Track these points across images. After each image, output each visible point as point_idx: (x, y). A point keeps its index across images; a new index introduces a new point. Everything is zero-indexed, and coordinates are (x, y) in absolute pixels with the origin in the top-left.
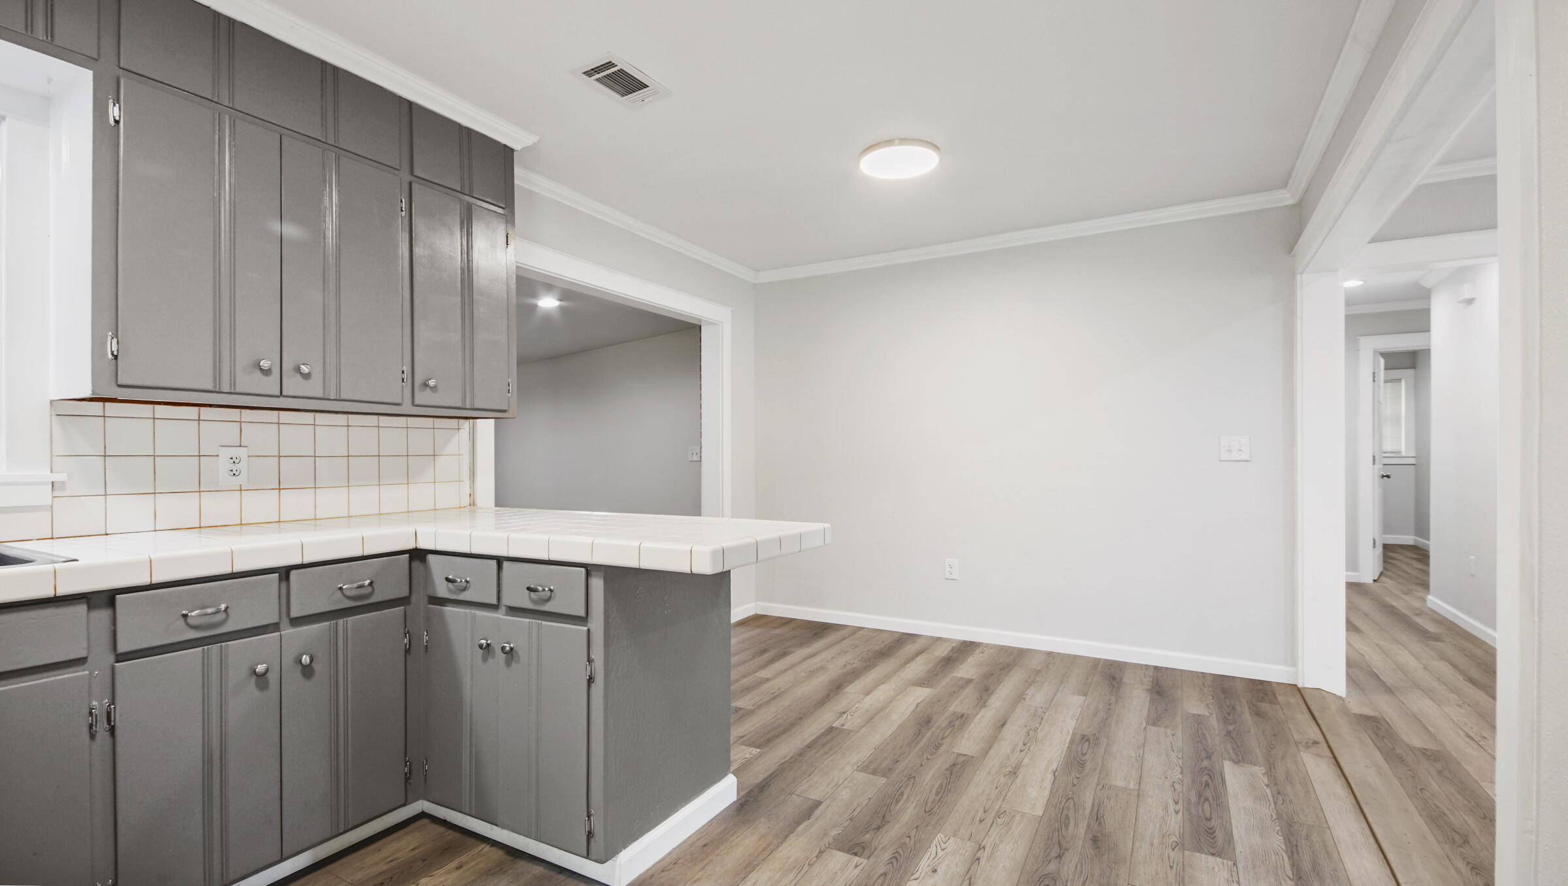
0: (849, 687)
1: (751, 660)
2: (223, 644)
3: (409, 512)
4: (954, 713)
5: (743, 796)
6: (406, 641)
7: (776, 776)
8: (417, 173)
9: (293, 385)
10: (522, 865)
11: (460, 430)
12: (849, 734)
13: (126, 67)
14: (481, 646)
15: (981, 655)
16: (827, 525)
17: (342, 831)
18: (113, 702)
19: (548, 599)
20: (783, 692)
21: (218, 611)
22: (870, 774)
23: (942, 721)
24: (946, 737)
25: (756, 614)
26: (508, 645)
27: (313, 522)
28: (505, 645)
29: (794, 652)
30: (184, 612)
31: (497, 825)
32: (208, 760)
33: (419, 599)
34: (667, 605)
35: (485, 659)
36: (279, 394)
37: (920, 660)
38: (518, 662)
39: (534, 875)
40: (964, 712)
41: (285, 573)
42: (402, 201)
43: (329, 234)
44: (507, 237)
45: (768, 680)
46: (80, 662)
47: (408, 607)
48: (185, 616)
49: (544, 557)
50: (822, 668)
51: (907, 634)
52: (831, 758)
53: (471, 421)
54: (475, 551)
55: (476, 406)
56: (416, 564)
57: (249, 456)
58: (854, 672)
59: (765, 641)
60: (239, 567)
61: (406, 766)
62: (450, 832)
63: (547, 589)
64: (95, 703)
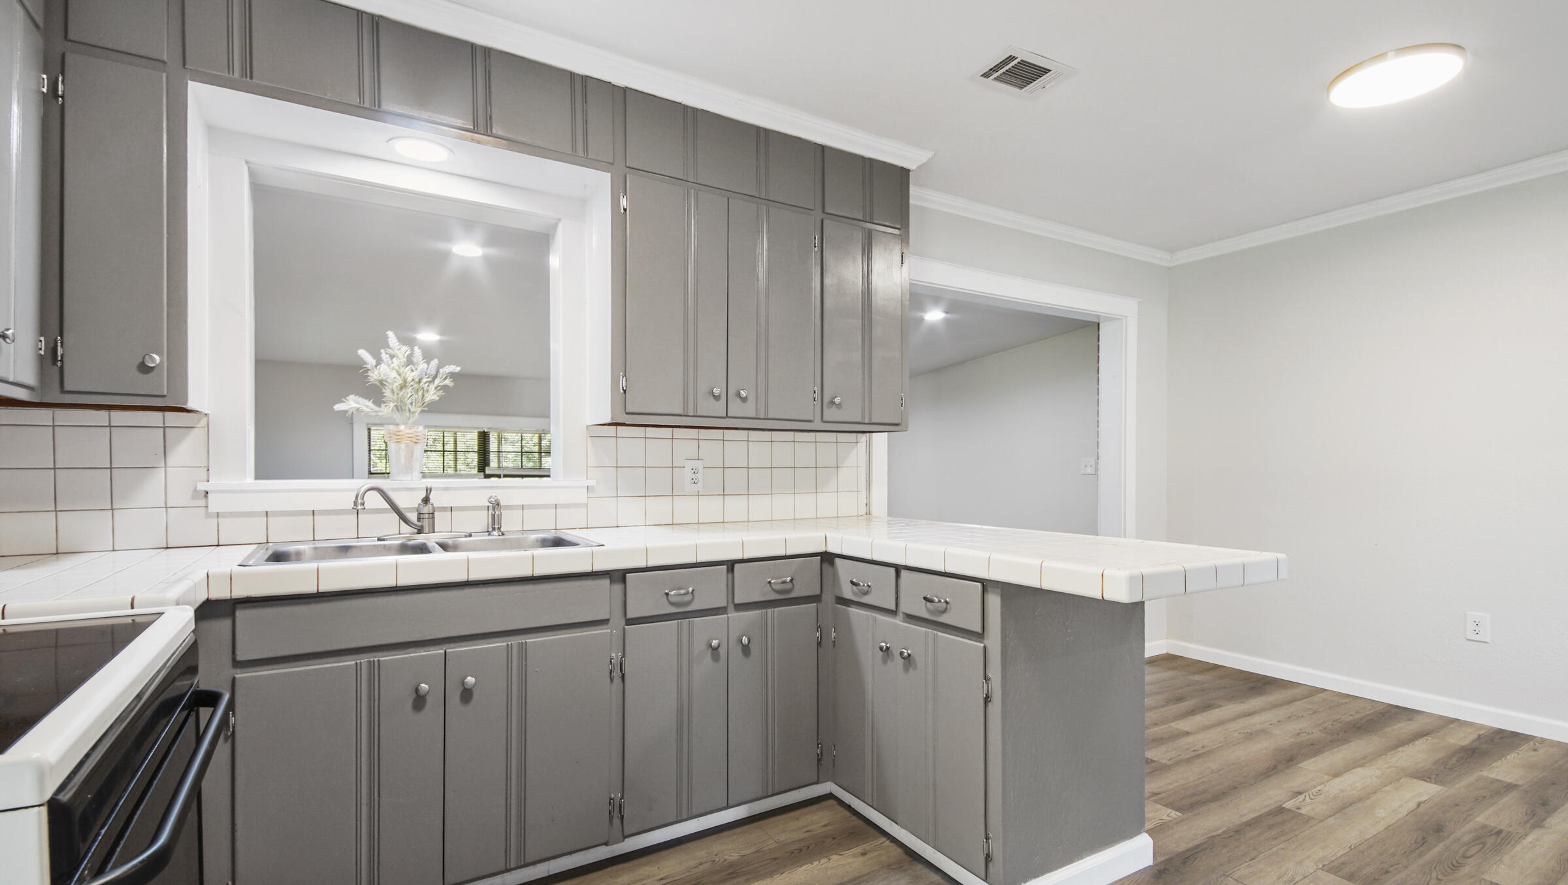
0: (1306, 763)
1: (1163, 706)
2: (690, 620)
3: (817, 518)
4: (1484, 827)
5: (1161, 863)
6: (818, 634)
7: (1205, 849)
8: (828, 210)
9: (736, 408)
10: (919, 867)
11: (858, 444)
12: (1308, 821)
13: (630, 166)
14: (881, 648)
15: (1533, 753)
16: (1281, 556)
17: (770, 794)
18: (624, 656)
19: (944, 611)
20: (1210, 752)
21: (687, 593)
22: (1345, 878)
23: (1463, 832)
24: (1471, 857)
25: (1167, 653)
26: (905, 651)
27: (746, 524)
28: (903, 650)
29: (1220, 706)
30: (666, 591)
31: (897, 824)
32: (680, 711)
33: (828, 598)
34: (1069, 631)
35: (885, 661)
36: (725, 415)
37: (1421, 744)
38: (915, 668)
39: (932, 882)
40: (1502, 827)
41: (731, 565)
42: (815, 238)
43: (761, 276)
44: (902, 256)
45: (1187, 734)
46: (604, 622)
47: (820, 605)
48: (667, 594)
49: (941, 568)
50: (1263, 731)
51: (1398, 707)
52: (1282, 846)
53: (868, 434)
54: (876, 558)
55: (874, 421)
56: (825, 566)
57: (704, 468)
58: (1312, 744)
59: (1181, 688)
60: (702, 558)
61: (818, 747)
62: (854, 818)
63: (943, 601)
64: (613, 655)
